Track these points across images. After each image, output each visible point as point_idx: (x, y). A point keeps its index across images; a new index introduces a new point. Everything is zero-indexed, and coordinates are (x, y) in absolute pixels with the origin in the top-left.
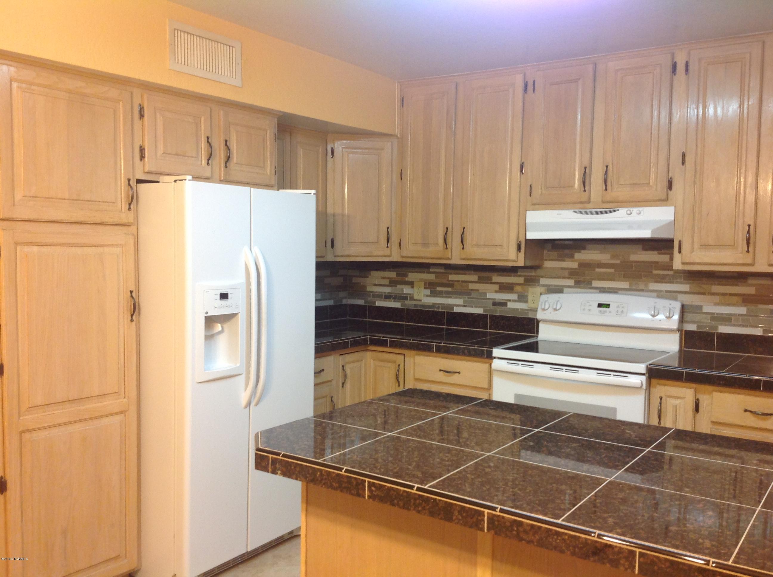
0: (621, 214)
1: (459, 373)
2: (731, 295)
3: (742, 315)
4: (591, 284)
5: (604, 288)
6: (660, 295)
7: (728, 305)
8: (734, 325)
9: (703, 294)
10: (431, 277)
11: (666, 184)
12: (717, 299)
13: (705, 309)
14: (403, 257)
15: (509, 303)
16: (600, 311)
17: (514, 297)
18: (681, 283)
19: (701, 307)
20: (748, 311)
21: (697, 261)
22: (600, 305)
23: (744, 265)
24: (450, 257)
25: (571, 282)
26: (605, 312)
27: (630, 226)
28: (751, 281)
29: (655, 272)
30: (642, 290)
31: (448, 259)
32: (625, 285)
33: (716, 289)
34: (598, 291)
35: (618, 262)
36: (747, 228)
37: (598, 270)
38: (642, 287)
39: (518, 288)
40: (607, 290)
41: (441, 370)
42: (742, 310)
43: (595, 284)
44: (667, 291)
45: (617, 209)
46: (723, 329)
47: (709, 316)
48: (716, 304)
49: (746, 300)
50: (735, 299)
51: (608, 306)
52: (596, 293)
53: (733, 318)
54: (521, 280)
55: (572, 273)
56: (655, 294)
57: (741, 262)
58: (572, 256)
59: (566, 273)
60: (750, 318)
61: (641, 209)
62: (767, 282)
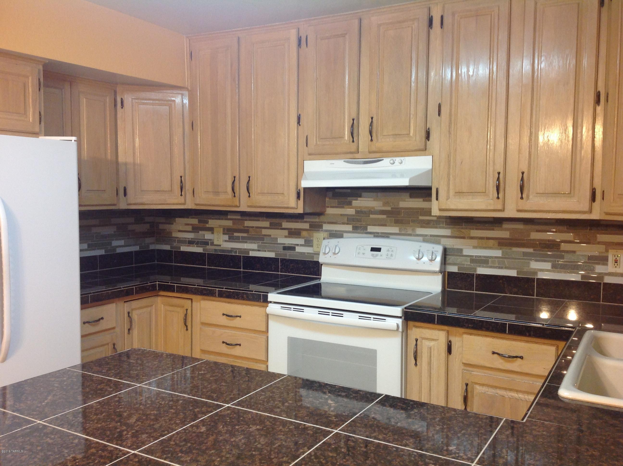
0: (386, 164)
1: (240, 317)
2: (488, 238)
3: (496, 257)
4: (367, 229)
5: (378, 233)
6: (426, 239)
7: (485, 248)
8: (491, 267)
9: (464, 238)
10: (228, 223)
11: (424, 134)
12: (475, 242)
13: (465, 252)
14: (197, 205)
15: (297, 247)
16: (373, 255)
17: (301, 241)
18: (444, 228)
19: (461, 250)
20: (503, 253)
21: (452, 207)
22: (373, 249)
23: (495, 211)
24: (238, 204)
25: (349, 228)
26: (377, 255)
27: (394, 175)
28: (506, 226)
29: (421, 218)
30: (410, 235)
31: (236, 206)
32: (395, 230)
33: (475, 233)
34: (372, 236)
35: (389, 208)
36: (497, 175)
37: (372, 216)
38: (410, 232)
39: (304, 233)
40: (380, 235)
41: (224, 315)
42: (498, 253)
43: (371, 229)
45: (381, 159)
46: (482, 271)
47: (469, 259)
48: (475, 247)
49: (501, 243)
50: (491, 242)
51: (379, 250)
52: (370, 238)
53: (490, 260)
54: (306, 226)
55: (350, 220)
56: (421, 238)
57: (492, 208)
58: (350, 203)
59: (345, 220)
60: (505, 260)
61: (402, 158)
62: (520, 226)
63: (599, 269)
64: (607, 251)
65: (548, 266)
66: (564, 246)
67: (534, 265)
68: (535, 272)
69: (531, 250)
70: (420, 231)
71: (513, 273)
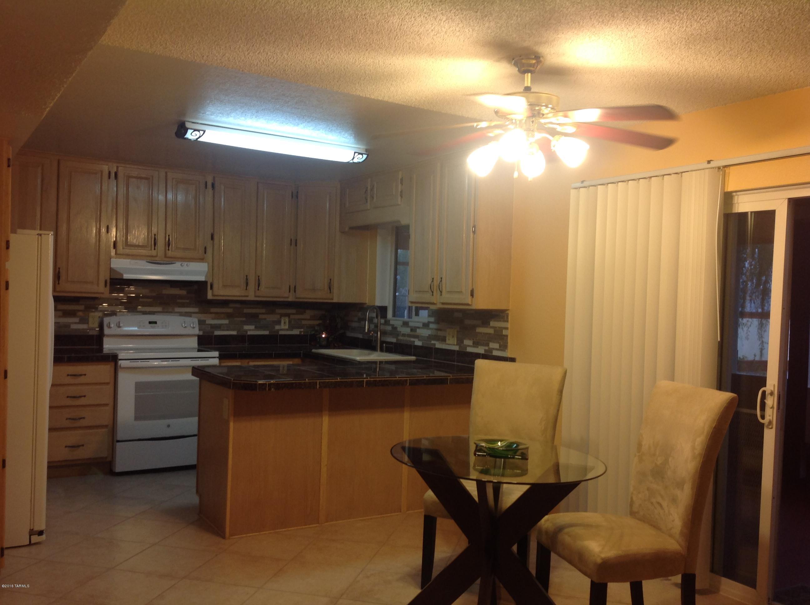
0: (177, 266)
1: (85, 375)
2: (221, 313)
3: (226, 324)
4: (138, 309)
5: (146, 312)
6: (181, 314)
7: (219, 319)
8: (223, 330)
9: (206, 313)
11: (203, 249)
12: (213, 315)
13: (207, 322)
15: (71, 325)
16: (153, 326)
17: (77, 320)
18: (193, 307)
19: (205, 321)
20: (229, 321)
21: (222, 294)
22: (150, 323)
23: (242, 296)
26: (156, 326)
27: (181, 273)
28: (231, 305)
29: (178, 301)
30: (171, 312)
32: (159, 309)
33: (213, 310)
35: (154, 294)
36: (246, 277)
37: (141, 300)
38: (170, 310)
39: (80, 314)
41: (68, 375)
42: (226, 322)
44: (186, 312)
45: (174, 262)
46: (217, 333)
48: (213, 319)
49: (228, 316)
51: (156, 323)
53: (222, 326)
54: (82, 307)
60: (231, 325)
61: (188, 263)
62: (238, 305)
63: (277, 327)
64: (281, 318)
65: (252, 327)
66: (261, 316)
67: (246, 327)
68: (246, 331)
69: (244, 319)
70: (177, 309)
71: (234, 333)
